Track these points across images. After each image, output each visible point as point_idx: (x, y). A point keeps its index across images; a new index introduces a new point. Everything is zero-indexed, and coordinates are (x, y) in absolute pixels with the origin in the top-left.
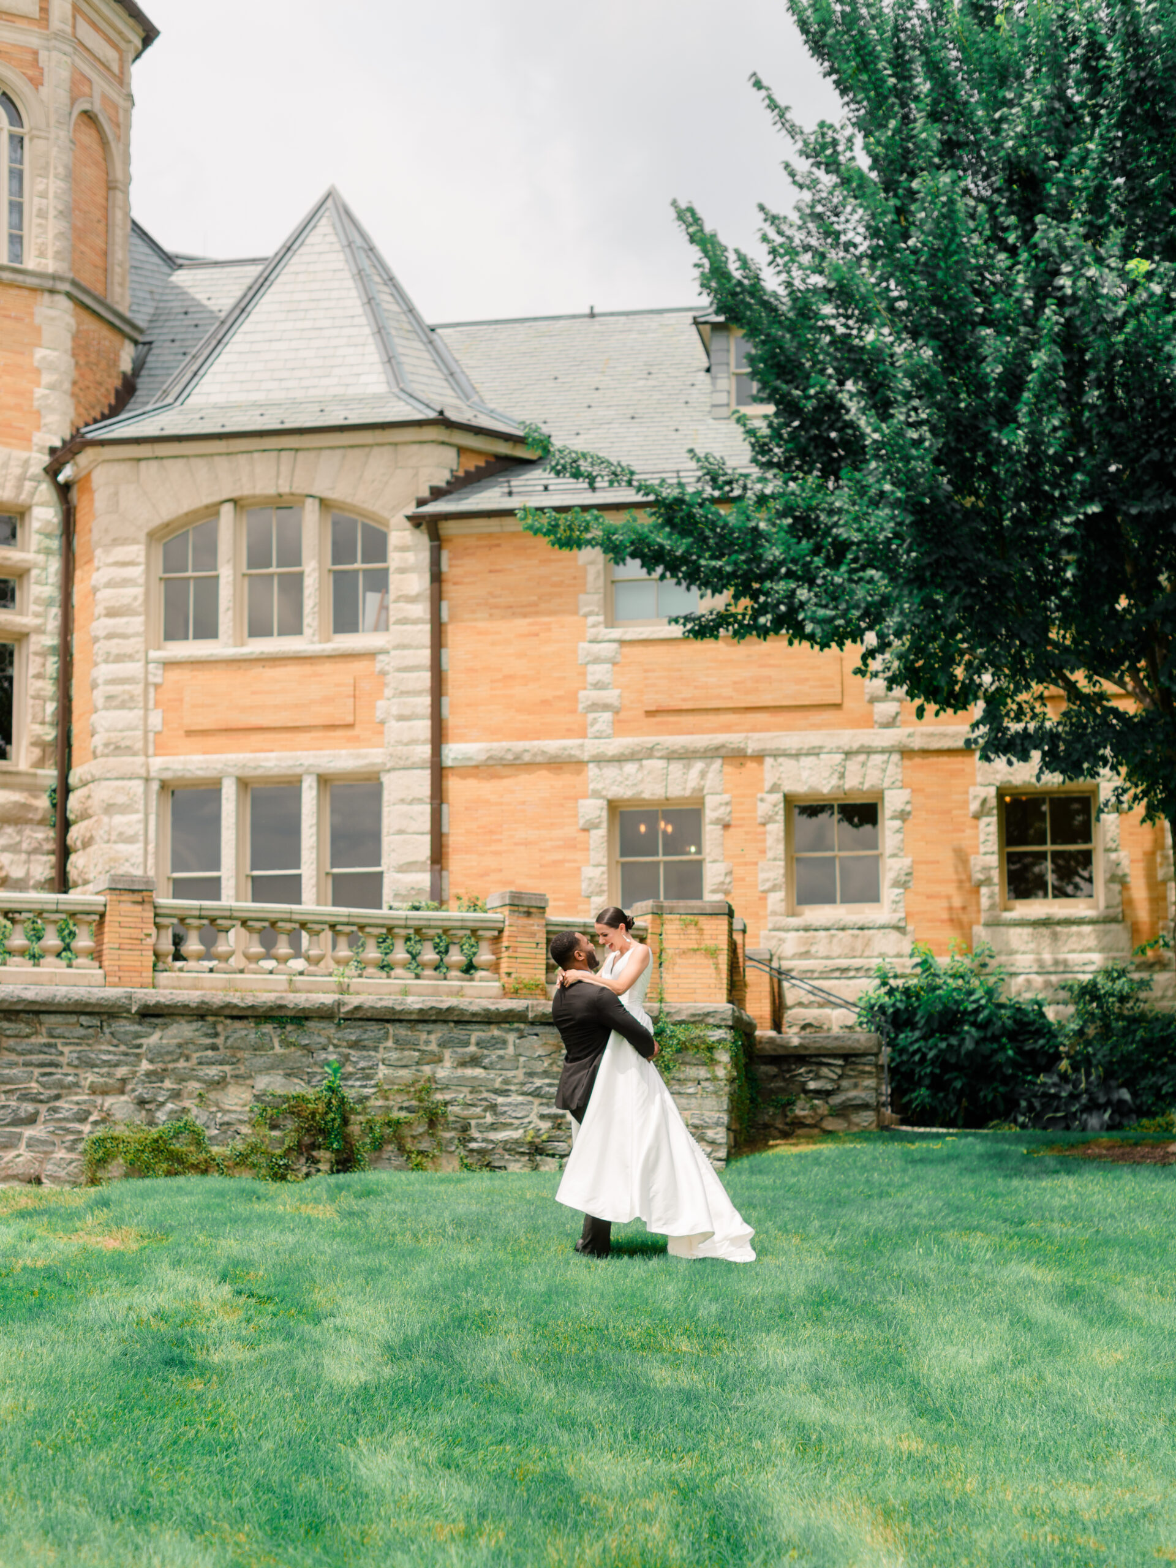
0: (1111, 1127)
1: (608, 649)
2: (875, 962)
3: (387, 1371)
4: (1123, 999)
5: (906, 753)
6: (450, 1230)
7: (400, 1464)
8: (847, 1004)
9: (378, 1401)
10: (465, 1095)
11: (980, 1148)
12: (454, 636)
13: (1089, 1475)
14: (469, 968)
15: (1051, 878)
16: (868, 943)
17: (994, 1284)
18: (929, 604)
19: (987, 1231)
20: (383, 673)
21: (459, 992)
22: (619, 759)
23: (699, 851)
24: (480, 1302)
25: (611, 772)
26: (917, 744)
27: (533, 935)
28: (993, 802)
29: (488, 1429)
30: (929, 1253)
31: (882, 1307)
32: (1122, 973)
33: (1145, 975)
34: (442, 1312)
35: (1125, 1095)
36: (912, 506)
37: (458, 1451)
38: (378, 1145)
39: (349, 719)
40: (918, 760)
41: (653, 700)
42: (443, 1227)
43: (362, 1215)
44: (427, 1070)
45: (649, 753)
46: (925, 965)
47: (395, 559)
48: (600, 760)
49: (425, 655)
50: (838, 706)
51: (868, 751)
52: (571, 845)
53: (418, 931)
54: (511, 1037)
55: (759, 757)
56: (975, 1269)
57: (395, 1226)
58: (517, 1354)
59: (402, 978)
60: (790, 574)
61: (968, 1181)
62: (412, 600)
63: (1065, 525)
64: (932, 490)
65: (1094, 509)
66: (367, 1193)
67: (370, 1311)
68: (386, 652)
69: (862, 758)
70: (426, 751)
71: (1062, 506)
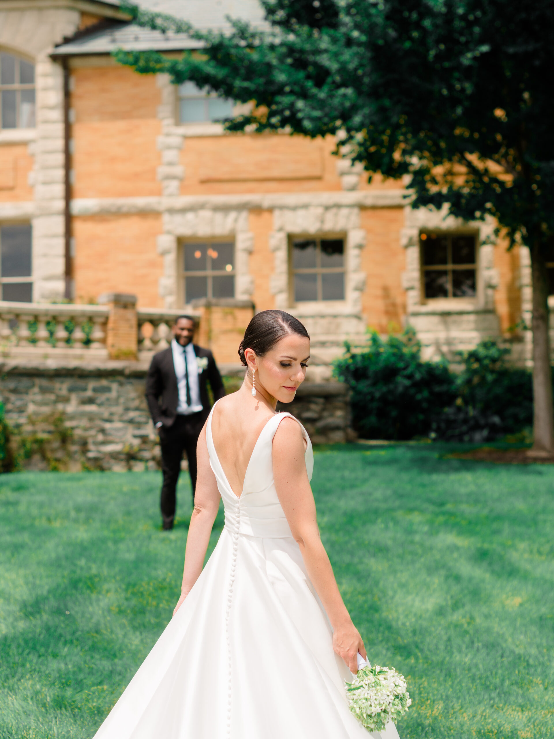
0: (488, 440)
1: (175, 141)
2: (342, 338)
3: (21, 625)
4: (494, 360)
5: (362, 207)
6: (73, 514)
7: (24, 704)
8: (326, 364)
9: (13, 650)
10: (84, 423)
11: (409, 454)
12: (78, 131)
13: (520, 700)
14: (87, 342)
15: (449, 287)
16: (338, 326)
17: (431, 548)
18: (382, 110)
19: (422, 511)
20: (33, 156)
21: (81, 357)
22: (184, 210)
23: (234, 268)
24: (90, 568)
25: (178, 218)
26: (369, 202)
27: (128, 320)
28: (416, 239)
29: (91, 672)
30: (387, 528)
31: (360, 567)
32: (493, 344)
33: (507, 346)
34: (63, 577)
35: (496, 419)
36: (371, 45)
37: (69, 692)
38: (29, 455)
39: (10, 183)
40: (370, 213)
41: (205, 173)
42: (68, 512)
43: (15, 504)
44: (60, 407)
45: (202, 206)
46: (375, 340)
47: (40, 82)
48: (172, 211)
49: (60, 143)
50: (319, 178)
51: (338, 206)
52: (152, 264)
53: (55, 318)
54: (115, 386)
55: (271, 210)
56: (417, 538)
57: (35, 511)
58: (114, 609)
59: (43, 348)
60: (292, 92)
61: (405, 476)
62: (52, 108)
63: (467, 59)
64: (385, 36)
65: (485, 48)
66: (19, 488)
67: (14, 576)
68: (33, 141)
69: (334, 211)
70: (60, 205)
71: (467, 47)
